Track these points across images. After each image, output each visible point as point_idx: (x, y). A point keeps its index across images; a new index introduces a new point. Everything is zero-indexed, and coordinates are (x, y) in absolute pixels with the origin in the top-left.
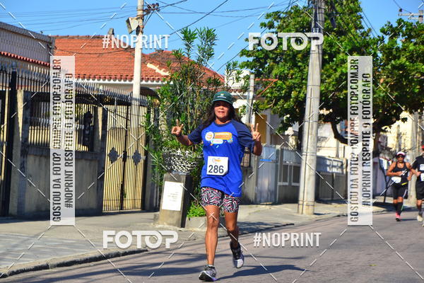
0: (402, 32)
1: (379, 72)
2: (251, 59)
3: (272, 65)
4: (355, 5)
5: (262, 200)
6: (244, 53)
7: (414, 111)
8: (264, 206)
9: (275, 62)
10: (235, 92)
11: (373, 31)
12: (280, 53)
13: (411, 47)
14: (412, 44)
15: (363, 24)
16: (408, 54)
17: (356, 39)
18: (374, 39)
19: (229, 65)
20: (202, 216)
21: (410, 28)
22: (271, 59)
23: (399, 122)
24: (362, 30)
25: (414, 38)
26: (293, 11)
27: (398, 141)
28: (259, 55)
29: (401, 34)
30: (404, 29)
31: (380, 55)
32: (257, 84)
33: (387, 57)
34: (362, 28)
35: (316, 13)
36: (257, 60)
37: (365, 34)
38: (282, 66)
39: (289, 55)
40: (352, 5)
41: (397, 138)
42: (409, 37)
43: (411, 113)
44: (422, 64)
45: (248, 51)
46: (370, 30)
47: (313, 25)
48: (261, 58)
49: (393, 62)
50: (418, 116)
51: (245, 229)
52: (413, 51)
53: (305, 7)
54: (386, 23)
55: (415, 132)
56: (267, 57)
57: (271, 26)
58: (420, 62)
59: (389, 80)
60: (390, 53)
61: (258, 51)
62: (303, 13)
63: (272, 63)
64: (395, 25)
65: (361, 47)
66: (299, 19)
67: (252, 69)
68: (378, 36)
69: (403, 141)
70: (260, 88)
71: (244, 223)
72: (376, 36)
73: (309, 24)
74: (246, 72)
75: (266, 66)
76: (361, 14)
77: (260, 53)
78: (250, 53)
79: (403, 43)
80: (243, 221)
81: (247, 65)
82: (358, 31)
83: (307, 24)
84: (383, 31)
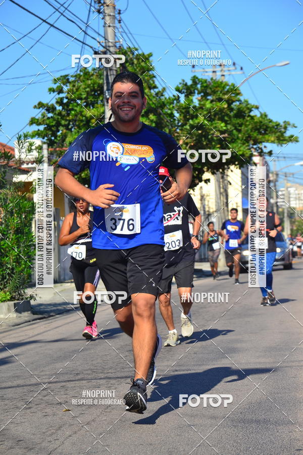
0: (197, 89)
1: (178, 133)
2: (42, 128)
3: (66, 133)
4: (146, 64)
5: (66, 278)
6: (33, 121)
7: (215, 171)
8: (69, 284)
9: (67, 129)
10: (28, 164)
11: (167, 90)
12: (73, 120)
13: (208, 105)
14: (209, 101)
15: (157, 83)
16: (205, 113)
17: (151, 100)
18: (169, 98)
19: (20, 137)
20: (4, 301)
21: (205, 85)
22: (63, 126)
23: (202, 184)
24: (156, 90)
25: (210, 95)
26: (82, 74)
27: (202, 203)
28: (50, 122)
29: (196, 92)
30: (199, 86)
31: (177, 115)
32: (51, 154)
33: (185, 117)
34: (155, 87)
35: (107, 76)
36: (49, 128)
37: (160, 94)
38: (76, 133)
39: (82, 121)
40: (143, 64)
41: (201, 200)
42: (205, 95)
43: (213, 173)
44: (220, 122)
45: (38, 120)
46: (164, 89)
47: (105, 88)
48: (53, 126)
49: (191, 122)
50: (220, 175)
51: (51, 311)
52: (210, 109)
53: (94, 69)
54: (181, 81)
55: (218, 193)
56: (58, 124)
57: (60, 91)
58: (219, 119)
59: (189, 140)
60: (188, 112)
61: (49, 118)
62: (93, 75)
63: (65, 131)
64: (190, 83)
65: (157, 107)
66: (90, 82)
67: (43, 138)
68: (174, 96)
69: (206, 203)
70: (54, 158)
71: (50, 305)
72: (171, 96)
73: (101, 87)
74: (38, 142)
75: (59, 134)
76: (153, 72)
77: (51, 120)
78: (40, 121)
79: (199, 100)
80: (49, 303)
81: (38, 134)
82: (152, 91)
83: (98, 87)
84: (178, 90)
